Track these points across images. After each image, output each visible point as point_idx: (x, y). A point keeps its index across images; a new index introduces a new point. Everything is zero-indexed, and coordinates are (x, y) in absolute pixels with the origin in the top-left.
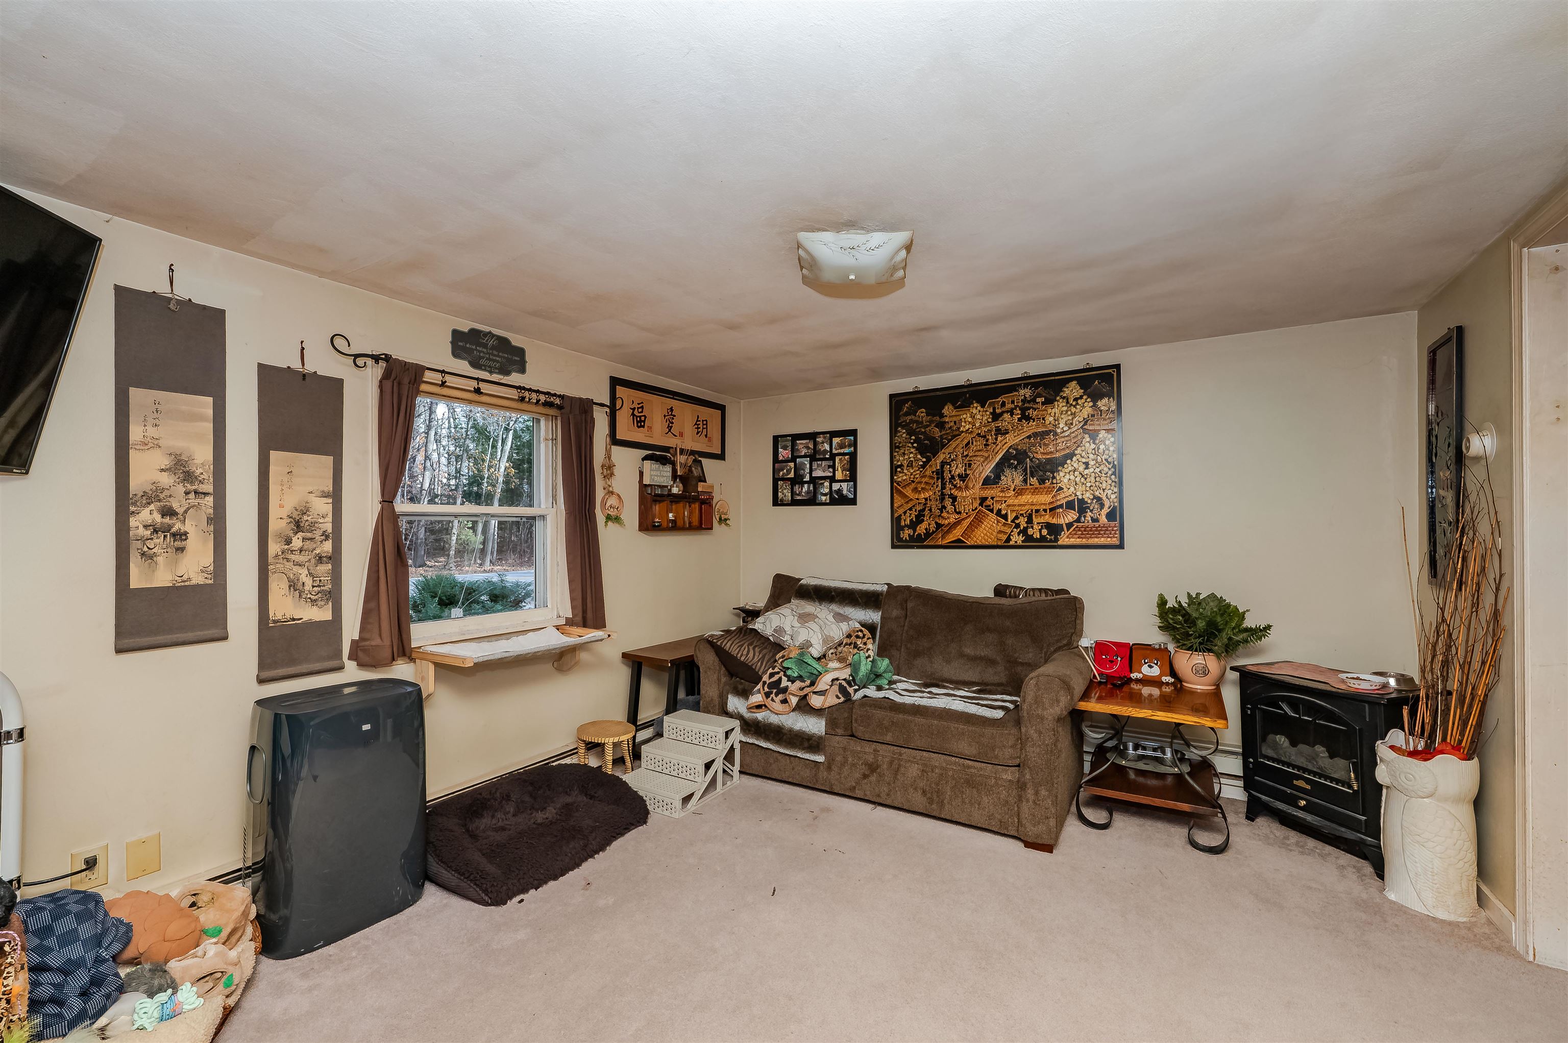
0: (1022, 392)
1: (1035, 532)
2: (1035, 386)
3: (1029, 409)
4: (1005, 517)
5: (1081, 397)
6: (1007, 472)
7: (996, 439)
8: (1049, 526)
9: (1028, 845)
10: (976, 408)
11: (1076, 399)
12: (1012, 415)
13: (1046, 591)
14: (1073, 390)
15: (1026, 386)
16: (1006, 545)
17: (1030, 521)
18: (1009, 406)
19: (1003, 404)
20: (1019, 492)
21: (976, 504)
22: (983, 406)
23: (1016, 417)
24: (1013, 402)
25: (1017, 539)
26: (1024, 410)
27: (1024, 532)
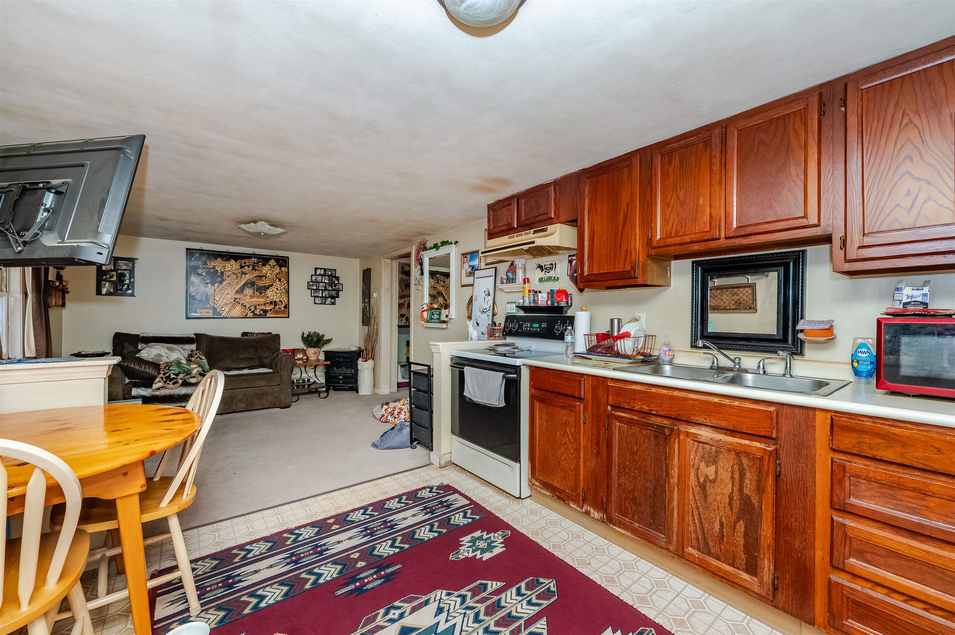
0: (253, 259)
1: (257, 312)
2: (259, 258)
3: (256, 266)
4: (245, 306)
5: (276, 265)
6: (247, 289)
7: (242, 276)
8: (263, 310)
10: (232, 262)
11: (274, 266)
12: (249, 267)
13: (263, 333)
14: (272, 262)
15: (255, 257)
16: (246, 317)
17: (256, 308)
18: (247, 264)
19: (245, 263)
20: (252, 297)
21: (232, 301)
22: (236, 262)
23: (250, 269)
24: (249, 263)
25: (251, 315)
26: (253, 267)
27: (253, 312)
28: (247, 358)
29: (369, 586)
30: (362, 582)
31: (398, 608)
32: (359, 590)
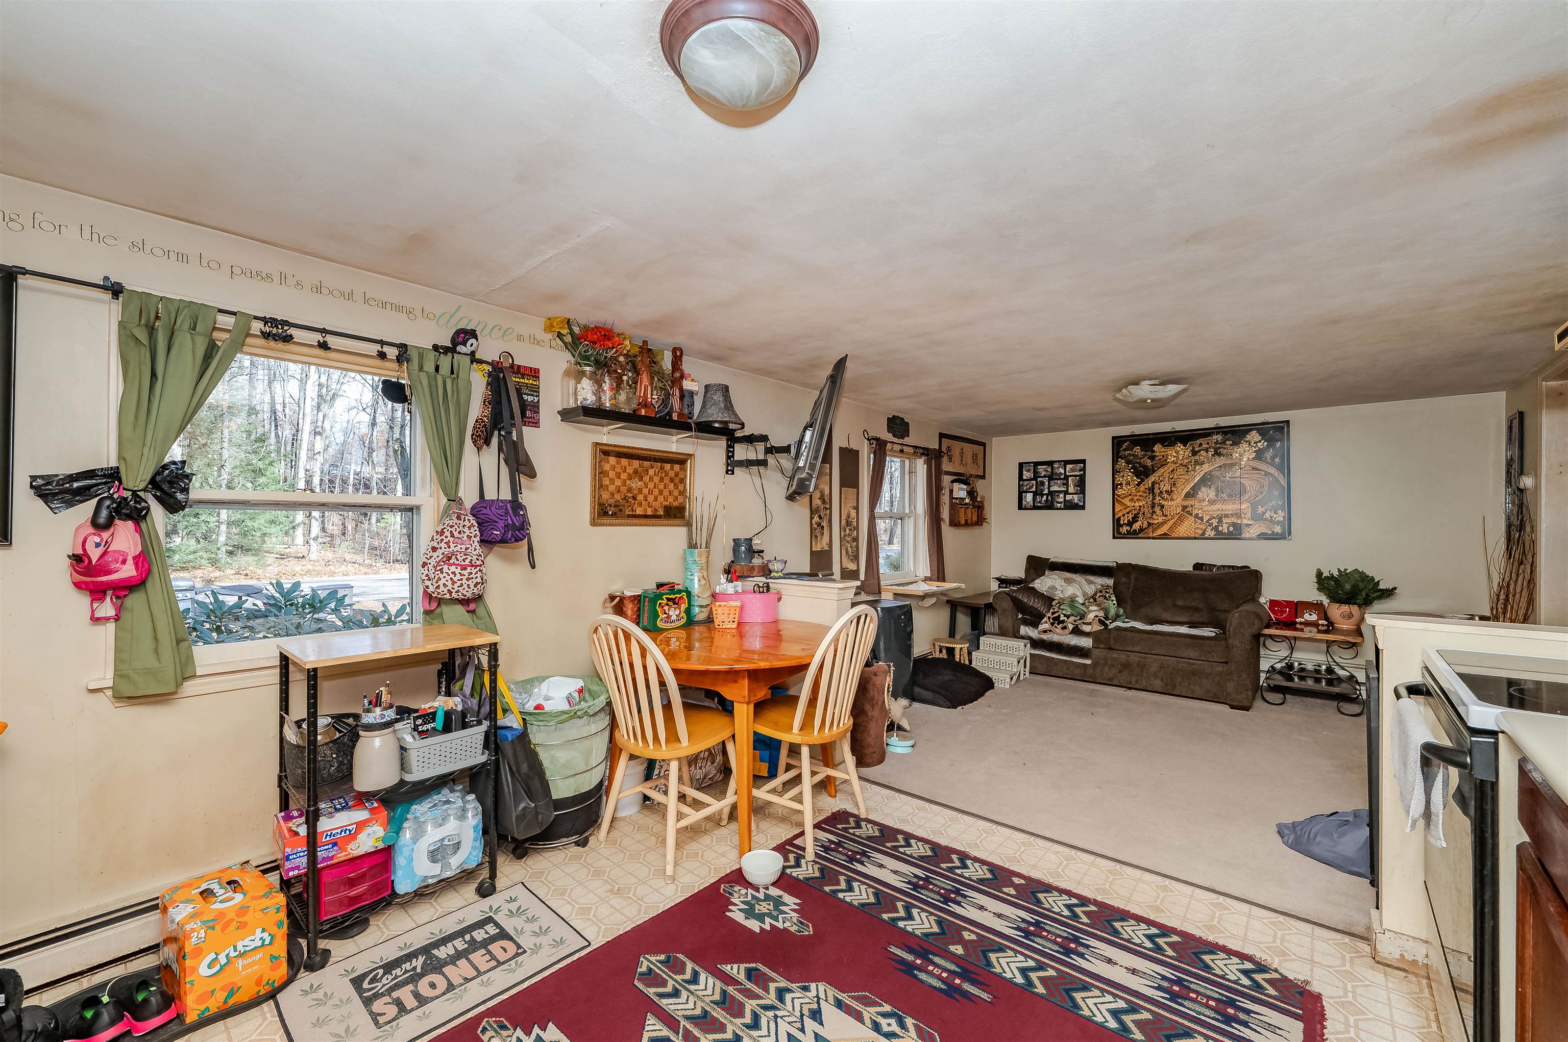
0: (1215, 437)
1: (1224, 528)
2: (1225, 433)
3: (1220, 448)
4: (1202, 519)
5: (1260, 441)
6: (1203, 489)
7: (1195, 468)
8: (1234, 525)
9: (1232, 707)
10: (1180, 447)
11: (1256, 443)
12: (1207, 451)
13: (1233, 567)
14: (1254, 436)
15: (1218, 433)
16: (1202, 537)
17: (1220, 521)
18: (1205, 446)
19: (1201, 445)
20: (1212, 502)
21: (1179, 510)
22: (1185, 446)
23: (1210, 454)
24: (1208, 444)
25: (1210, 533)
26: (1216, 450)
27: (1216, 528)
28: (1190, 608)
29: (923, 976)
30: (924, 965)
31: (902, 1025)
32: (909, 968)
